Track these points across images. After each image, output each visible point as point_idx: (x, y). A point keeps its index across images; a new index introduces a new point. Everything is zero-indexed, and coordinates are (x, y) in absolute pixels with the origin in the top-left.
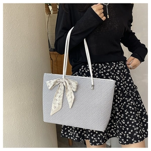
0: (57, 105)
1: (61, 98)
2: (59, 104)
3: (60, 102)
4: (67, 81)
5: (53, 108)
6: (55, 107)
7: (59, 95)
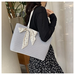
0: (26, 43)
1: (28, 39)
2: (27, 42)
3: (27, 41)
4: (31, 30)
5: (23, 45)
6: (24, 44)
7: (26, 37)
